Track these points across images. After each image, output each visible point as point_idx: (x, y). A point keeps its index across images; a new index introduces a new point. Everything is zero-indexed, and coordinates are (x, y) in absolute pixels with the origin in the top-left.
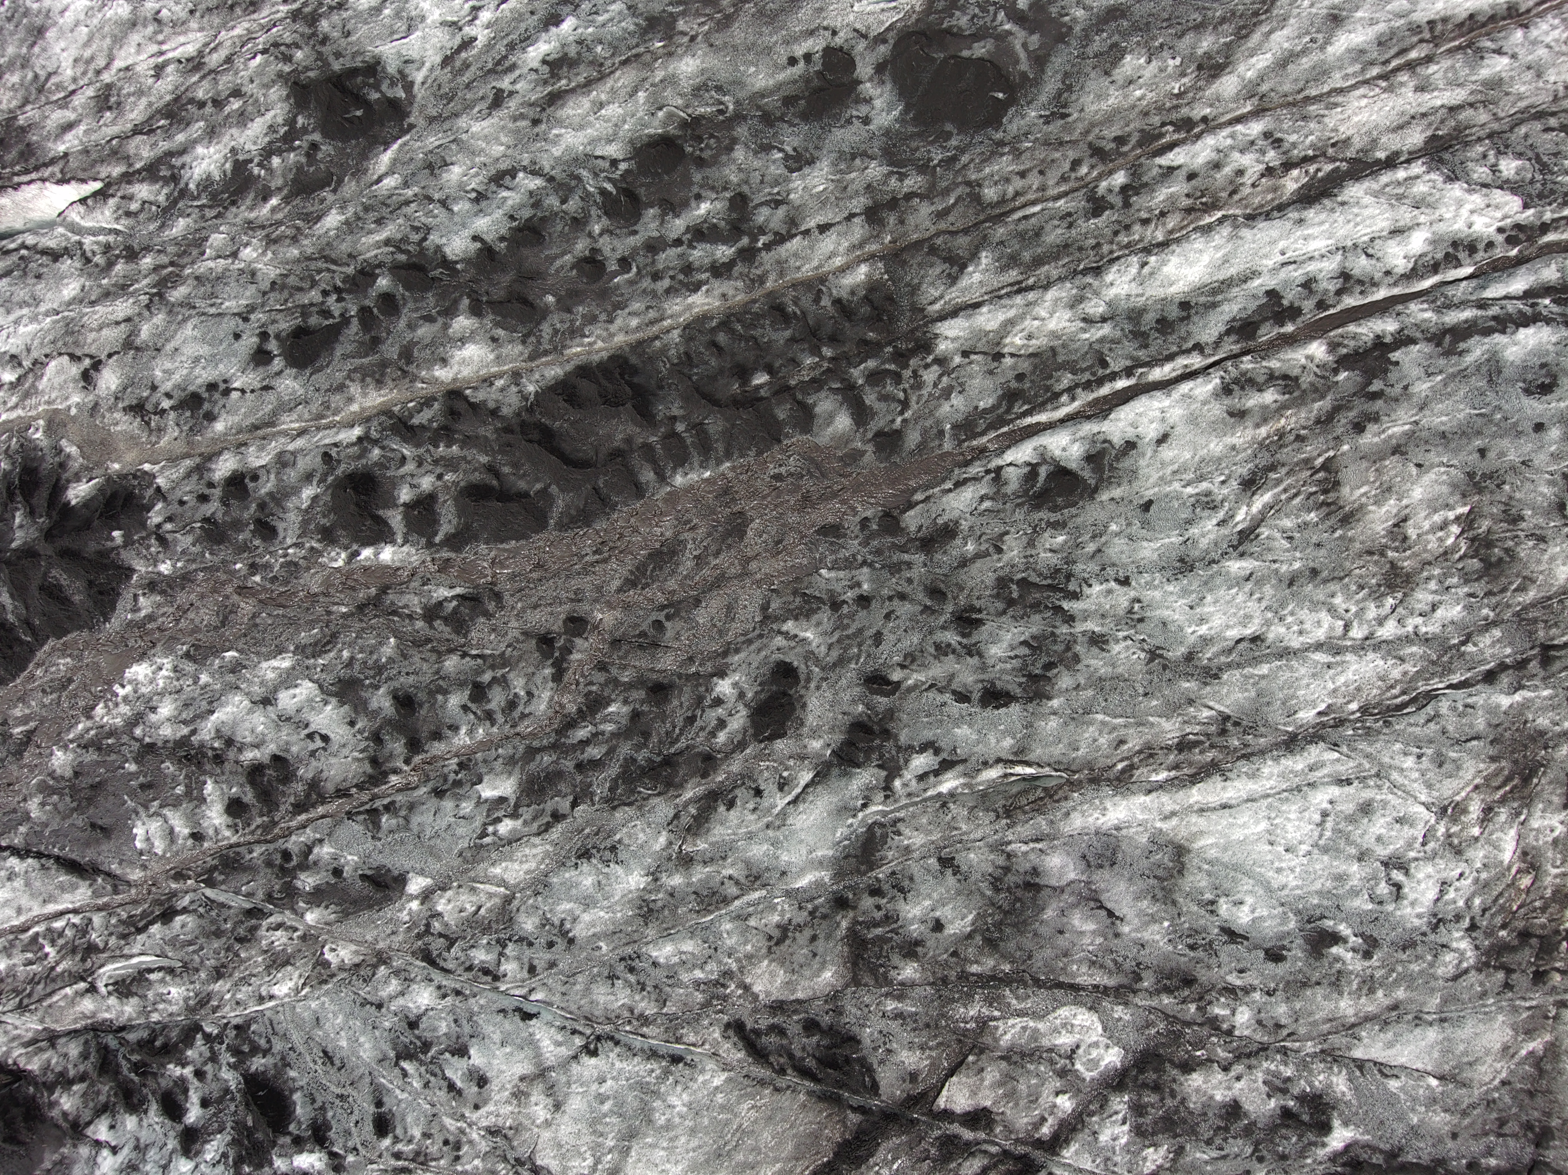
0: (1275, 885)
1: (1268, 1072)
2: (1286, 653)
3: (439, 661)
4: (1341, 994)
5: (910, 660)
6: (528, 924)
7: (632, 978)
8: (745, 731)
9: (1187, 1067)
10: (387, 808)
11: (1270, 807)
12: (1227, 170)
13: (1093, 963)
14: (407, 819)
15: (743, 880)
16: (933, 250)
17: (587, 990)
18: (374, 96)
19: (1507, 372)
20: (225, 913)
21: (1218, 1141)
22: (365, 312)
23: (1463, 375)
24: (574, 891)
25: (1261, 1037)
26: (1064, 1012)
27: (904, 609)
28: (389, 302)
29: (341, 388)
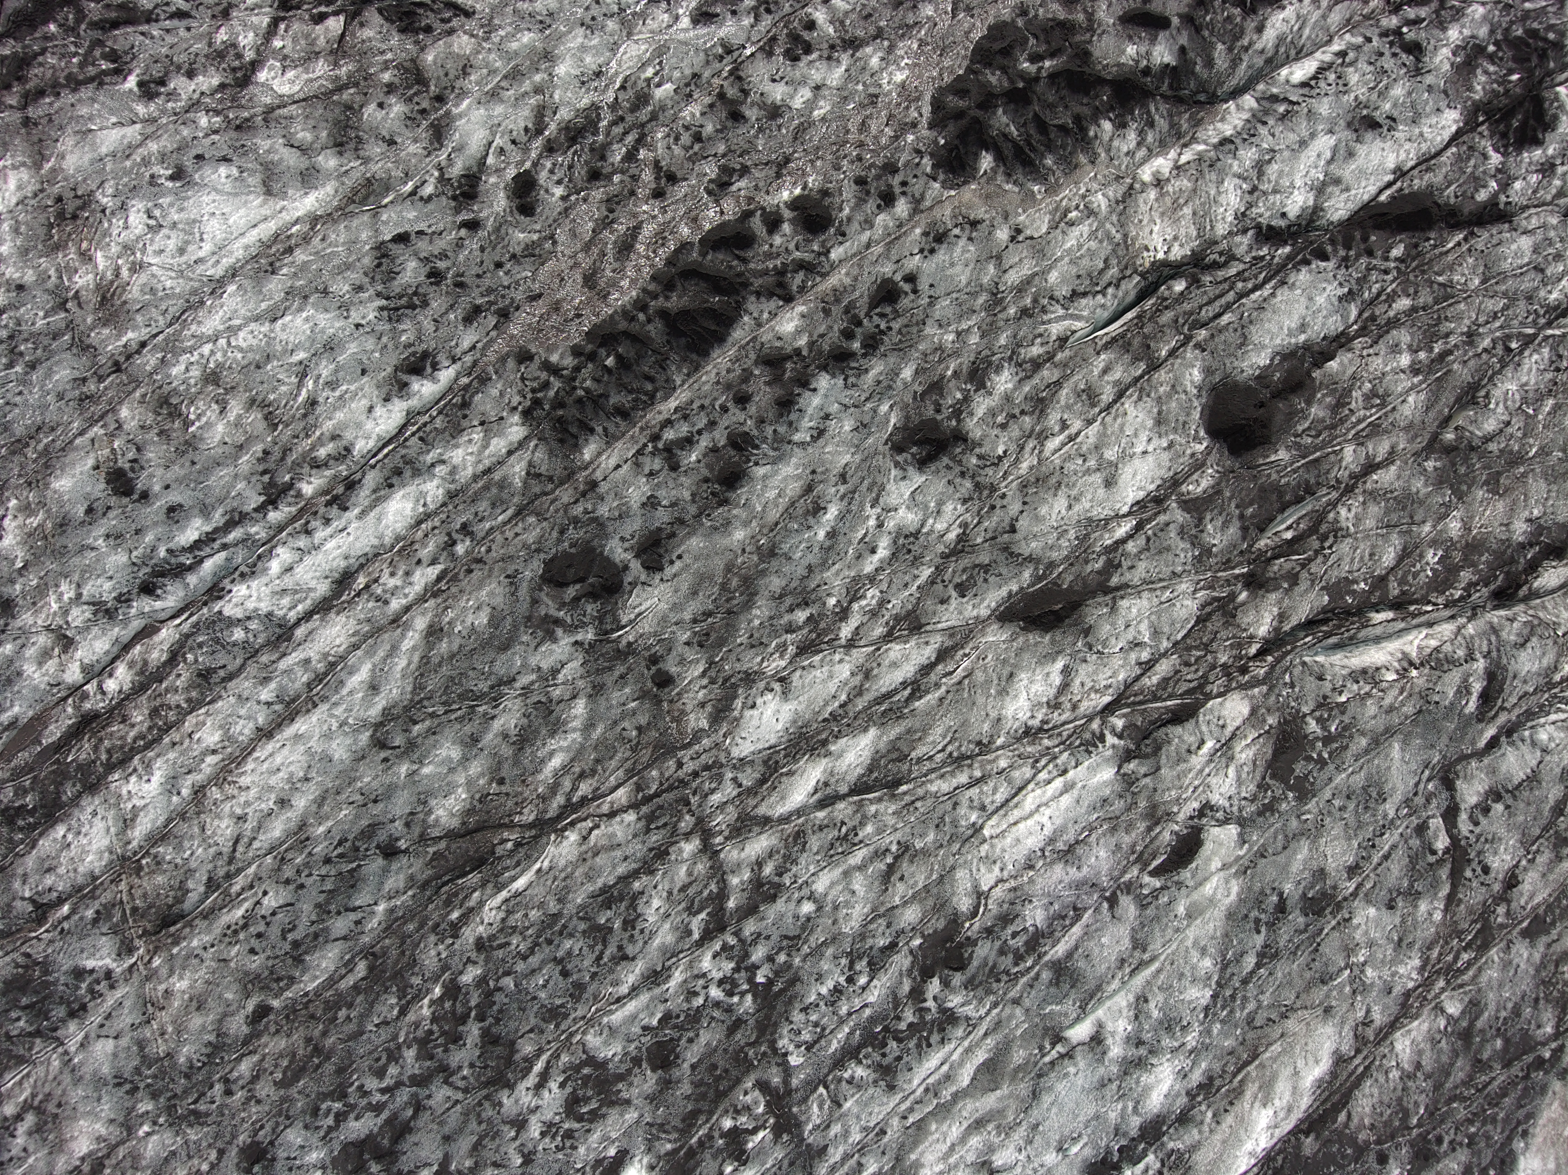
2: (257, 319)
5: (459, 244)
12: (400, 573)
16: (551, 479)
18: (914, 450)
19: (196, 511)
22: (859, 324)
23: (221, 501)
27: (476, 270)
28: (848, 335)
29: (856, 279)
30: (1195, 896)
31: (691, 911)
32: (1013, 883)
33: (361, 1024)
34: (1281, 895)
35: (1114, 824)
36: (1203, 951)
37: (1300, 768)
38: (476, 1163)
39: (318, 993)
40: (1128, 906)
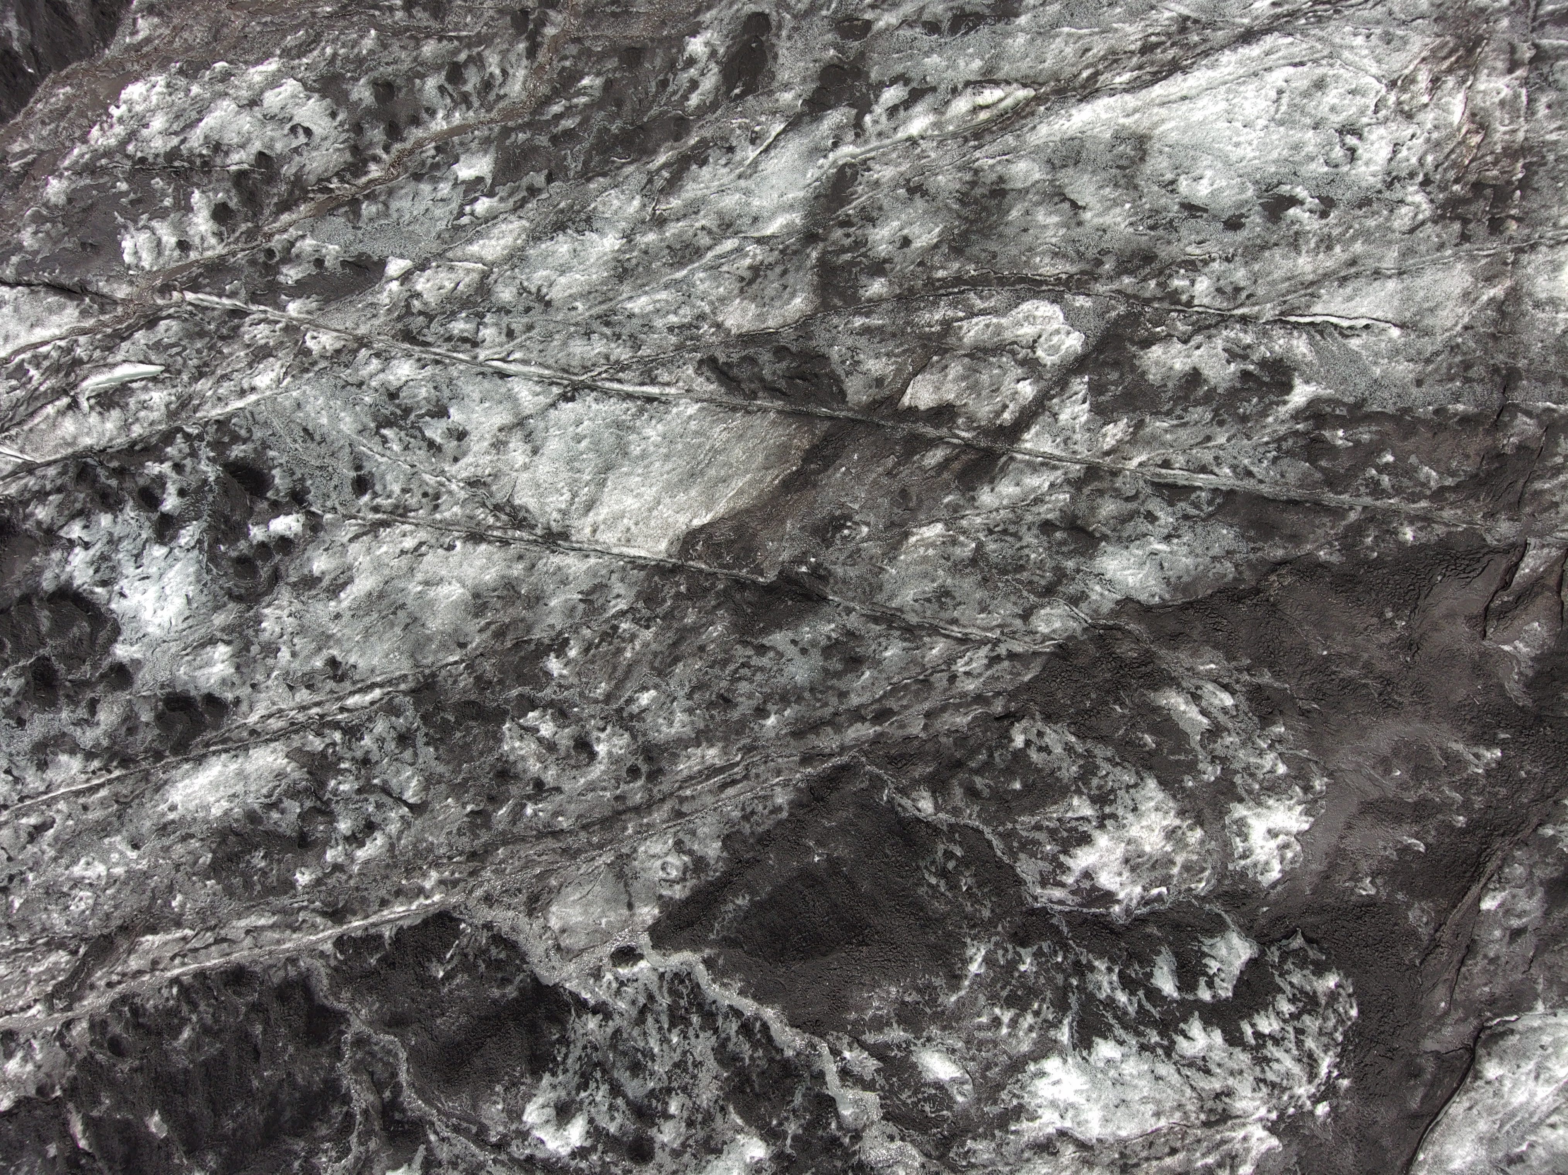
0: (1233, 158)
1: (1227, 340)
3: (418, 46)
4: (1299, 253)
6: (506, 294)
7: (608, 331)
8: (717, 89)
9: (1147, 343)
10: (367, 197)
11: (1228, 91)
13: (1056, 254)
14: (386, 205)
15: (715, 229)
17: (565, 344)
20: (209, 314)
21: (1178, 412)
24: (550, 259)
25: (1220, 303)
26: (1026, 306)
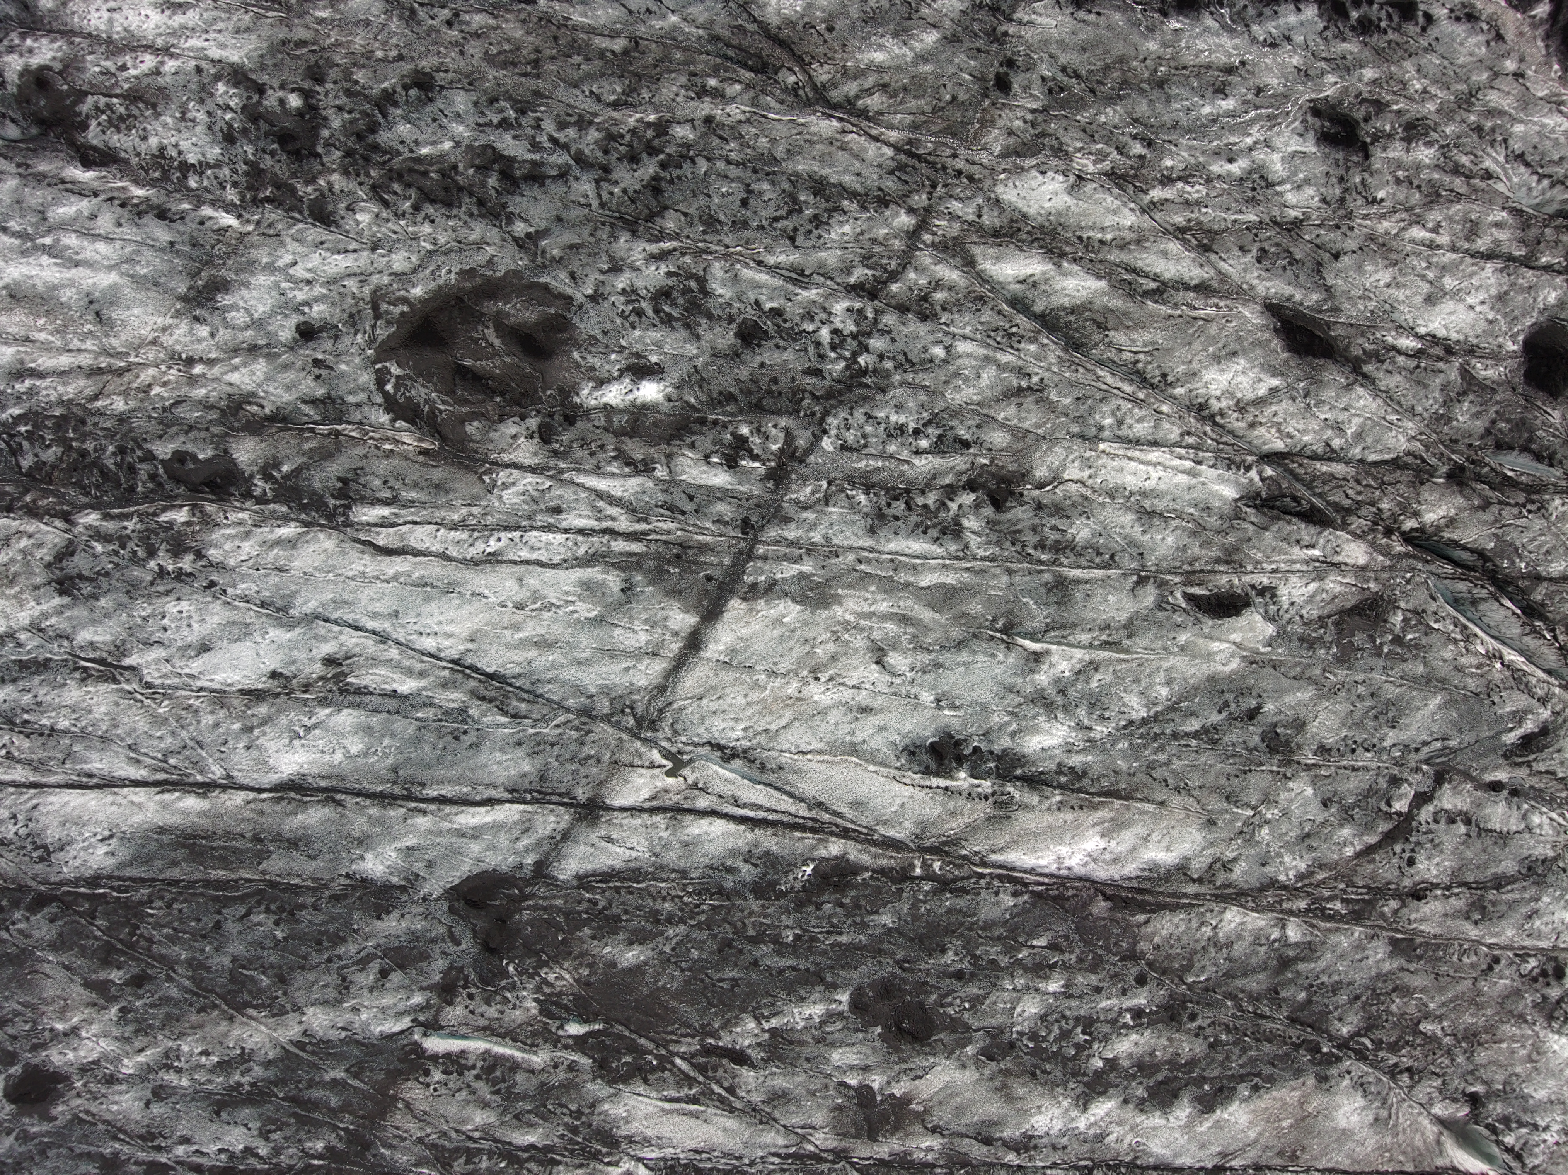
30: (1201, 641)
31: (866, 260)
32: (1089, 493)
33: (582, 80)
34: (1259, 707)
35: (1198, 530)
36: (1169, 682)
37: (1359, 638)
38: (561, 258)
39: (574, 28)
40: (1149, 596)
